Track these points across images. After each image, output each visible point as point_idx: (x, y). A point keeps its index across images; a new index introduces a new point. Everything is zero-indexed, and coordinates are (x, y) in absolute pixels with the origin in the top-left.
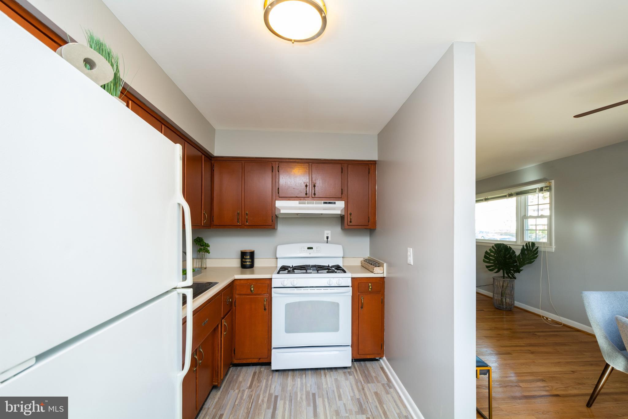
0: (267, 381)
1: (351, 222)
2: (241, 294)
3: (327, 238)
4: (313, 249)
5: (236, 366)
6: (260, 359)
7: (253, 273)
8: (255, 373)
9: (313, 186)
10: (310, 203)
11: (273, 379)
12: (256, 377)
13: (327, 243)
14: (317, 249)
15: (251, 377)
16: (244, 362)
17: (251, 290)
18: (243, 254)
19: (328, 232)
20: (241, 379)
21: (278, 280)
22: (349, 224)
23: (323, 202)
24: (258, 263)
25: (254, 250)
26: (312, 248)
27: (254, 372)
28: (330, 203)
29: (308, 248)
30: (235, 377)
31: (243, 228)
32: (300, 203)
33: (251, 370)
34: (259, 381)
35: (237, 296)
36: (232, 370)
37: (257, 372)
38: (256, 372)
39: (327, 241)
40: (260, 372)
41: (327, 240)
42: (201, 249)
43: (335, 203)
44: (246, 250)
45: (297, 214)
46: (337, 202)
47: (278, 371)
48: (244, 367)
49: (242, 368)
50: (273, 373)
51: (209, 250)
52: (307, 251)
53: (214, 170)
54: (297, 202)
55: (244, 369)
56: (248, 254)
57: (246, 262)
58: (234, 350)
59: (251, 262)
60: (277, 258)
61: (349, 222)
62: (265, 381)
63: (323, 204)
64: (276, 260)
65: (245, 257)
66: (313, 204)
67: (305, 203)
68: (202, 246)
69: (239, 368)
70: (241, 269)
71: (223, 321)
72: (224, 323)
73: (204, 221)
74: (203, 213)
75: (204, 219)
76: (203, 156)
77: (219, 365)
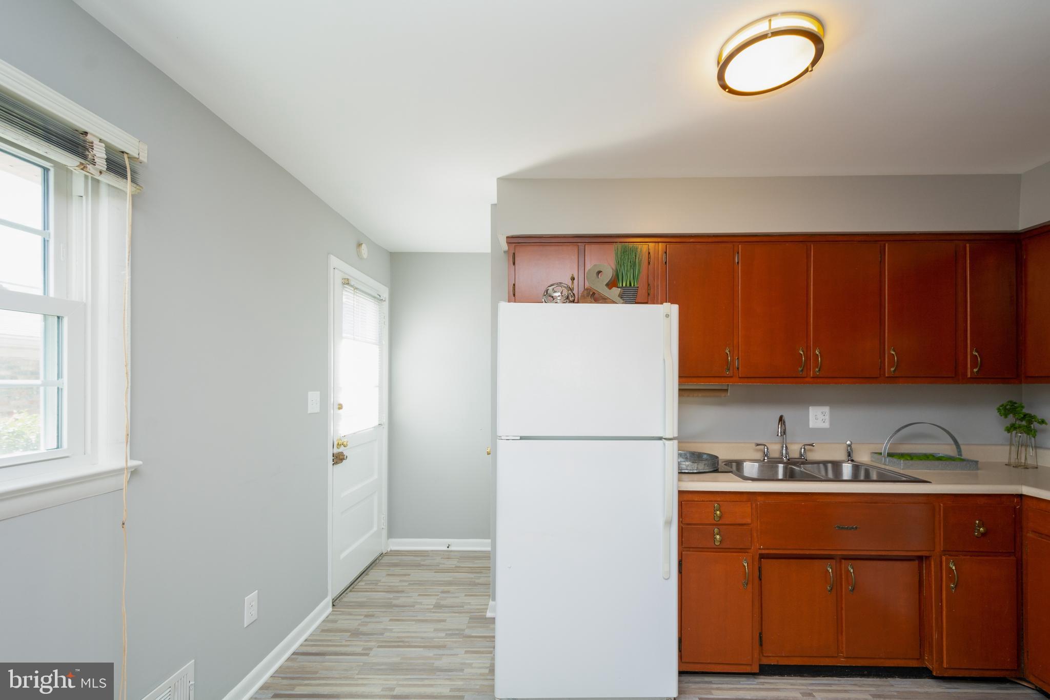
35: (1030, 534)
42: (1013, 426)
68: (1020, 420)
71: (944, 558)
72: (947, 564)
73: (972, 368)
74: (972, 355)
75: (974, 365)
76: (968, 245)
77: (935, 636)
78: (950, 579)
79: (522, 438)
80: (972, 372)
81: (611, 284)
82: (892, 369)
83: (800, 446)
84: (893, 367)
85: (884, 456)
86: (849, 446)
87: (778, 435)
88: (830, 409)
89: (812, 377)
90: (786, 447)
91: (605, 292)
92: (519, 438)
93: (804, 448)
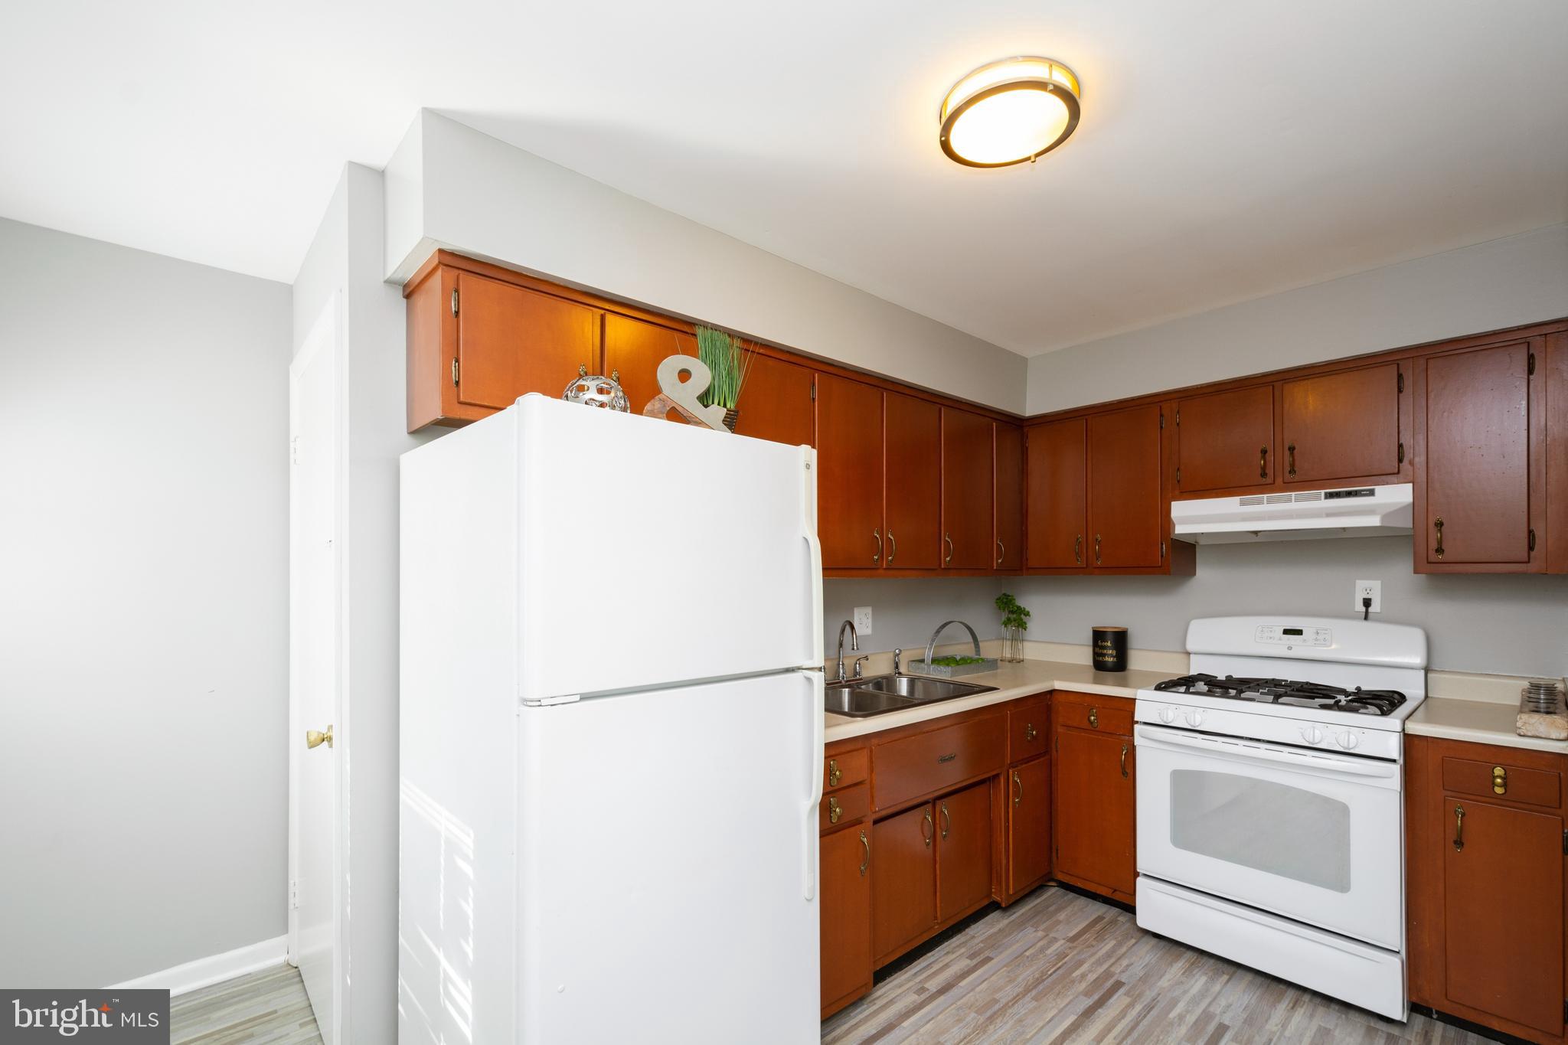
0: (1120, 944)
1: (1440, 550)
2: (1070, 727)
3: (1367, 603)
4: (1302, 634)
5: (1067, 889)
6: (1115, 890)
7: (1124, 684)
8: (1100, 919)
9: (1286, 448)
10: (1278, 501)
11: (1135, 948)
12: (1098, 927)
13: (1366, 618)
14: (1318, 638)
15: (1087, 923)
16: (1079, 885)
17: (1089, 719)
18: (1098, 636)
19: (1368, 585)
20: (1062, 916)
21: (1150, 705)
22: (1433, 557)
23: (1326, 493)
24: (1137, 660)
25: (1126, 627)
26: (1299, 632)
27: (1099, 916)
28: (1349, 494)
29: (1286, 632)
30: (1052, 909)
31: (1091, 574)
32: (1242, 504)
33: (1097, 909)
34: (1100, 937)
35: (1060, 730)
36: (1054, 893)
37: (1105, 920)
38: (1104, 918)
39: (1367, 612)
40: (1113, 922)
41: (1364, 609)
42: (1009, 619)
43: (1372, 493)
44: (1105, 627)
45: (1256, 533)
46: (1378, 489)
47: (1160, 939)
48: (1082, 897)
49: (1079, 898)
50: (1143, 937)
51: (1025, 623)
52: (1280, 639)
53: (1027, 448)
54: (1236, 500)
55: (1082, 901)
56: (1110, 637)
57: (1104, 655)
58: (1057, 850)
59: (1114, 657)
60: (1189, 654)
61: (1432, 553)
62: (1113, 943)
63: (1326, 498)
64: (1184, 656)
65: (1100, 643)
66: (1290, 501)
67: (1260, 502)
68: (1012, 612)
69: (1071, 895)
70: (1093, 670)
71: (1011, 771)
72: (1013, 777)
73: (997, 559)
74: (997, 544)
75: (999, 555)
76: (994, 424)
77: (1004, 862)
78: (1016, 795)
79: (584, 697)
80: (997, 563)
81: (705, 399)
82: (948, 559)
83: (853, 661)
84: (949, 556)
85: (927, 664)
86: (898, 655)
87: (853, 649)
88: (873, 610)
89: (885, 569)
90: (843, 664)
91: (696, 409)
92: (578, 698)
93: (859, 664)
